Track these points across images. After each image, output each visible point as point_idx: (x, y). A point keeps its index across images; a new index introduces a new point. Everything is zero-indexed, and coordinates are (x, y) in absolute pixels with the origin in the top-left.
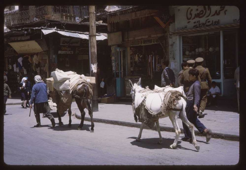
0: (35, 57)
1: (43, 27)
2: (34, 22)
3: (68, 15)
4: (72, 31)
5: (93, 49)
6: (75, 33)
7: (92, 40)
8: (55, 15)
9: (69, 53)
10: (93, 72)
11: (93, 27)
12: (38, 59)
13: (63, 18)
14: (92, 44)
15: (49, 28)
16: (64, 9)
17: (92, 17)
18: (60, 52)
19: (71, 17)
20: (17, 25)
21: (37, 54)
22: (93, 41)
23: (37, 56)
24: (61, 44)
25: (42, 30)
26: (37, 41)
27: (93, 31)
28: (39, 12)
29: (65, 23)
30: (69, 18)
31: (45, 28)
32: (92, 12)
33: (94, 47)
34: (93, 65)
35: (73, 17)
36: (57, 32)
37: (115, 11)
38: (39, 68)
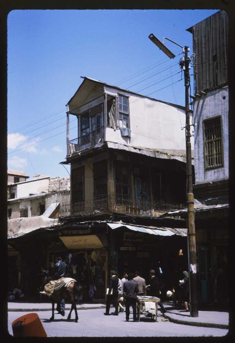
0: (94, 253)
1: (108, 221)
2: (97, 215)
3: (129, 206)
4: (137, 225)
5: (192, 248)
6: (141, 227)
7: (191, 239)
8: (118, 207)
9: (131, 249)
10: (193, 273)
11: (192, 225)
12: (97, 256)
13: (128, 211)
14: (192, 243)
15: (115, 222)
16: (125, 200)
17: (191, 215)
18: (122, 249)
19: (135, 210)
20: (73, 217)
21: (96, 250)
22: (193, 240)
23: (96, 253)
24: (124, 240)
25: (108, 224)
26: (98, 236)
27: (192, 230)
28: (104, 204)
29: (134, 217)
30: (134, 210)
31: (110, 221)
32: (192, 211)
33: (194, 246)
34: (193, 265)
35: (134, 209)
36: (125, 227)
37: (208, 209)
38: (95, 266)
